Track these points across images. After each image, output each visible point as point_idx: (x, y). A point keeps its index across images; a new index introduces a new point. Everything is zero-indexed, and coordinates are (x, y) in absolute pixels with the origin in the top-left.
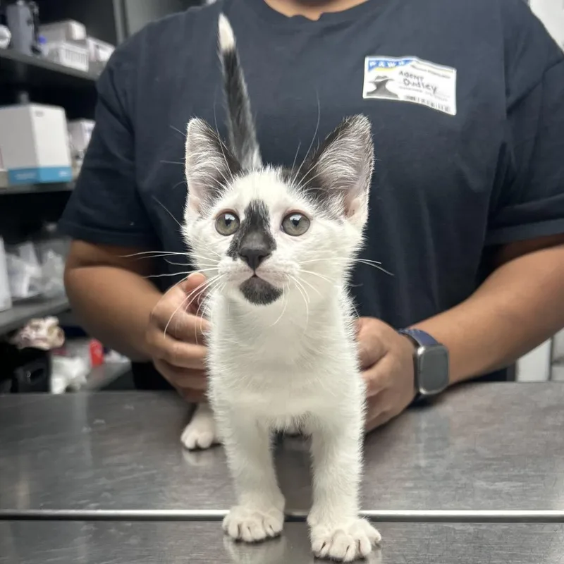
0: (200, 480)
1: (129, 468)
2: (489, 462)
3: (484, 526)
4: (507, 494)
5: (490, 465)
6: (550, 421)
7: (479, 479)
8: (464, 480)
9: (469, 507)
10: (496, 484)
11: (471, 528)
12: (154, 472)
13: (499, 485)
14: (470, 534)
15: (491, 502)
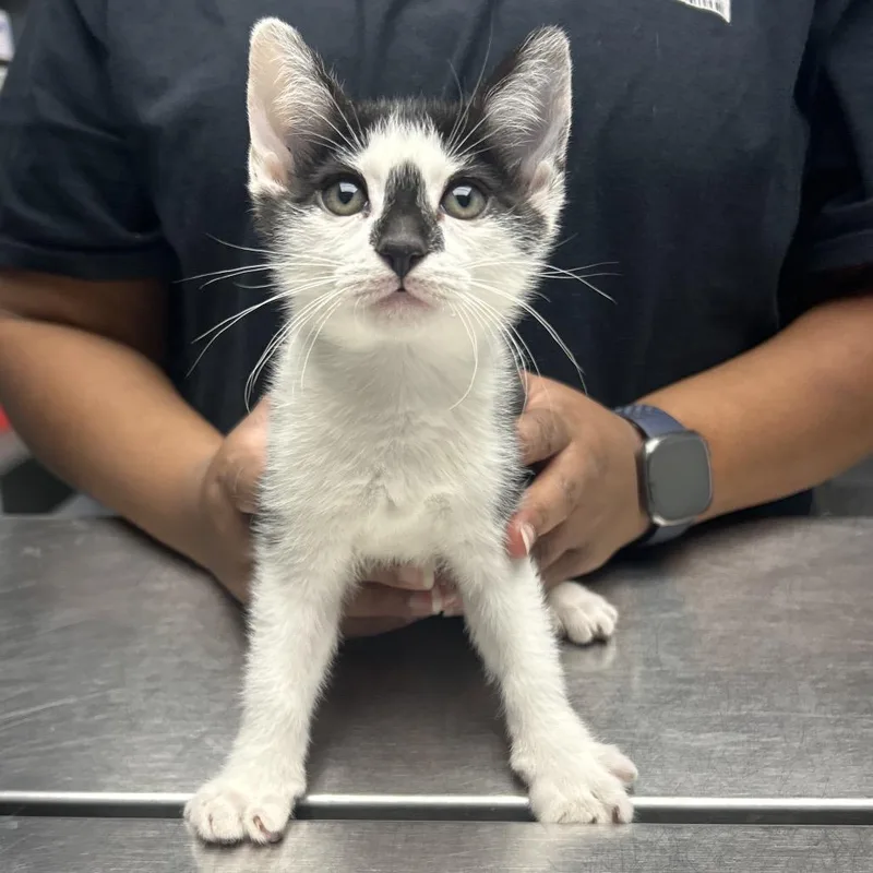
0: (157, 721)
1: (23, 689)
2: (685, 687)
3: (688, 832)
4: (722, 759)
5: (688, 693)
6: (780, 600)
7: (669, 724)
8: (644, 726)
9: (655, 790)
10: (702, 736)
11: (666, 837)
12: (72, 700)
13: (706, 739)
14: (663, 850)
15: (696, 777)
